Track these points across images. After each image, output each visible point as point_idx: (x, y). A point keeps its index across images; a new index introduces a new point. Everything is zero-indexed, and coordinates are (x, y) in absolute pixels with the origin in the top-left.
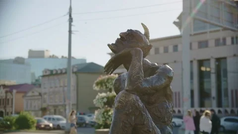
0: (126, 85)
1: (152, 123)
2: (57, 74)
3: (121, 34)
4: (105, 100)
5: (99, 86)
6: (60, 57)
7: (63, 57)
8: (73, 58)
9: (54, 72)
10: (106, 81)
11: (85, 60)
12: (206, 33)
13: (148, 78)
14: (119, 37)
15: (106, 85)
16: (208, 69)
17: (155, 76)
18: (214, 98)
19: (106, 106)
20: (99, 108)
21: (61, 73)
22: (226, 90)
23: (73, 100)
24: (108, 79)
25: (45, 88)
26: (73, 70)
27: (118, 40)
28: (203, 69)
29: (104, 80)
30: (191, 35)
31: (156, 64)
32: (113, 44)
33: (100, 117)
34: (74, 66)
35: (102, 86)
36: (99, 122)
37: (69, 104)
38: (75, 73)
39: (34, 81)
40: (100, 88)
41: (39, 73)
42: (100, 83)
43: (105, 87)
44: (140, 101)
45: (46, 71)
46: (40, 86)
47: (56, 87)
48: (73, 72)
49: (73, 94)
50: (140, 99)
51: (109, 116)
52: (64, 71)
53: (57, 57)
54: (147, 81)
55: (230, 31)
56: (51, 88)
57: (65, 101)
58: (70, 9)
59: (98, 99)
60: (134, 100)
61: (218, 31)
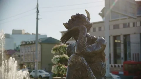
0: (76, 50)
1: (93, 76)
2: (29, 44)
3: (72, 16)
4: (58, 60)
5: (55, 51)
6: (31, 34)
7: (33, 34)
8: (39, 34)
9: (28, 43)
10: (59, 48)
11: (46, 36)
12: (119, 20)
13: (90, 46)
14: (71, 19)
15: (59, 51)
16: (119, 41)
17: (94, 44)
18: (122, 58)
19: (59, 63)
20: (55, 64)
21: (32, 44)
22: (130, 53)
23: (39, 60)
24: (60, 47)
25: (22, 52)
26: (39, 42)
27: (70, 21)
28: (116, 41)
29: (58, 47)
30: (110, 21)
31: (95, 36)
32: (66, 23)
33: (55, 69)
34: (39, 39)
35: (56, 51)
36: (55, 73)
37: (37, 62)
38: (40, 43)
39: (16, 48)
40: (56, 52)
41: (18, 43)
42: (56, 50)
43: (58, 52)
44: (85, 61)
45: (23, 42)
46: (19, 51)
47: (29, 52)
48: (39, 43)
49: (39, 56)
50: (85, 59)
51: (61, 69)
52: (33, 42)
53: (29, 34)
54: (89, 48)
55: (133, 19)
56: (26, 52)
57: (34, 60)
58: (38, 5)
59: (54, 59)
60: (81, 61)
61: (126, 19)
